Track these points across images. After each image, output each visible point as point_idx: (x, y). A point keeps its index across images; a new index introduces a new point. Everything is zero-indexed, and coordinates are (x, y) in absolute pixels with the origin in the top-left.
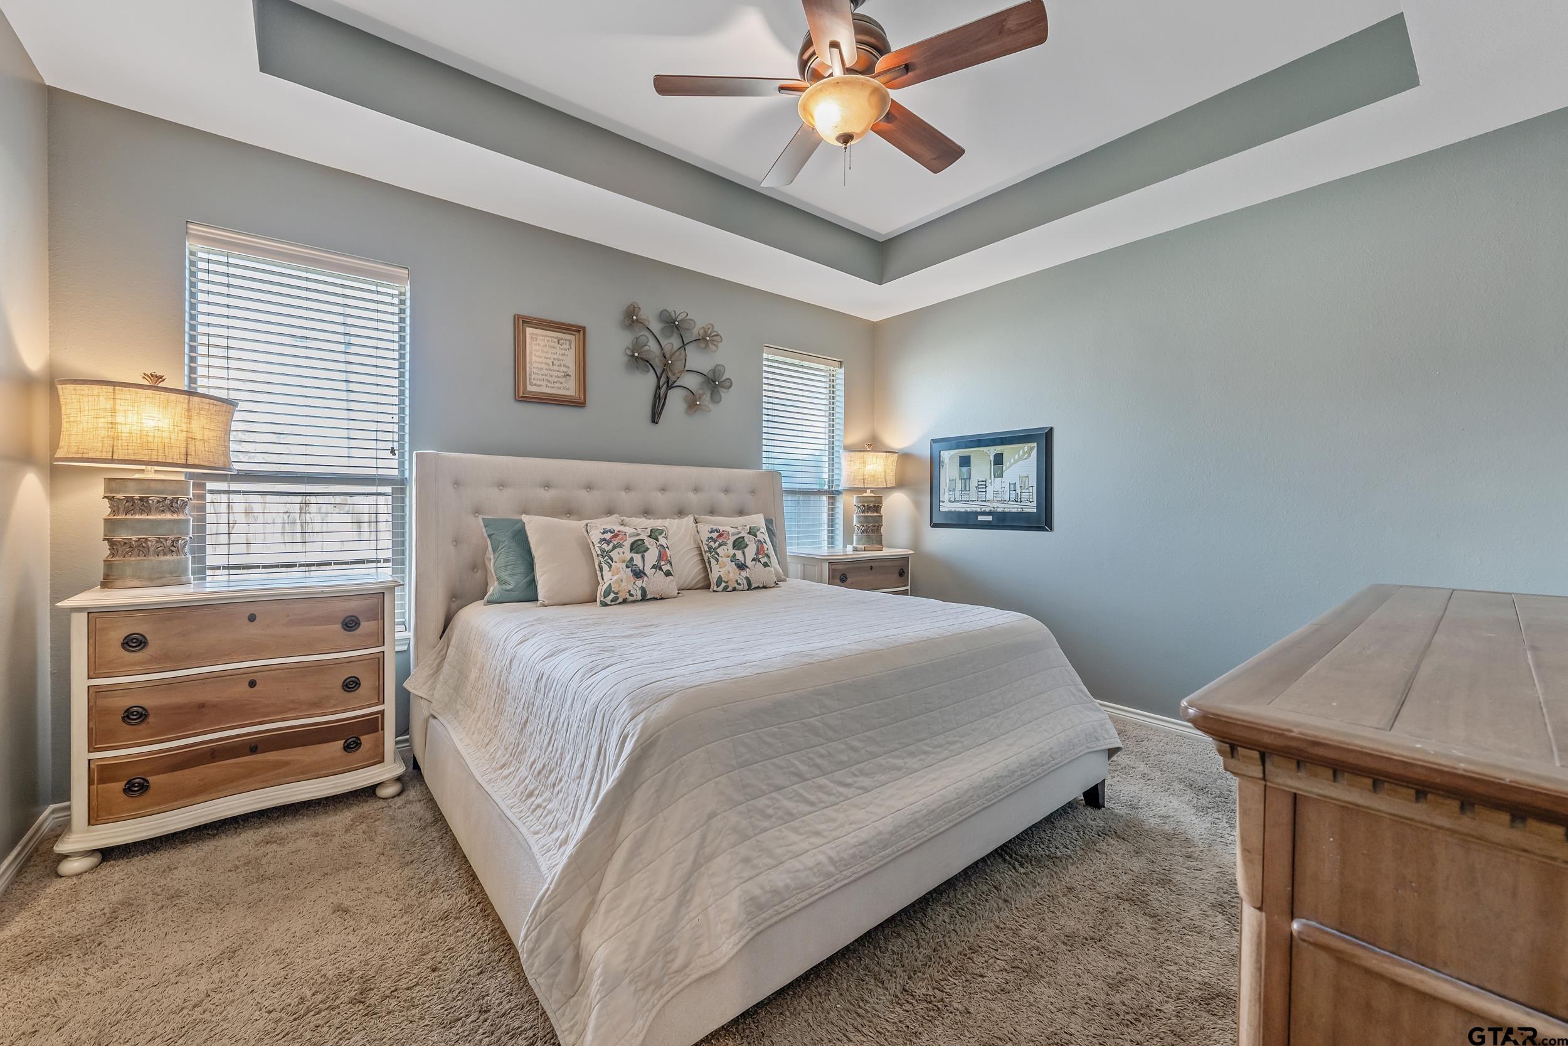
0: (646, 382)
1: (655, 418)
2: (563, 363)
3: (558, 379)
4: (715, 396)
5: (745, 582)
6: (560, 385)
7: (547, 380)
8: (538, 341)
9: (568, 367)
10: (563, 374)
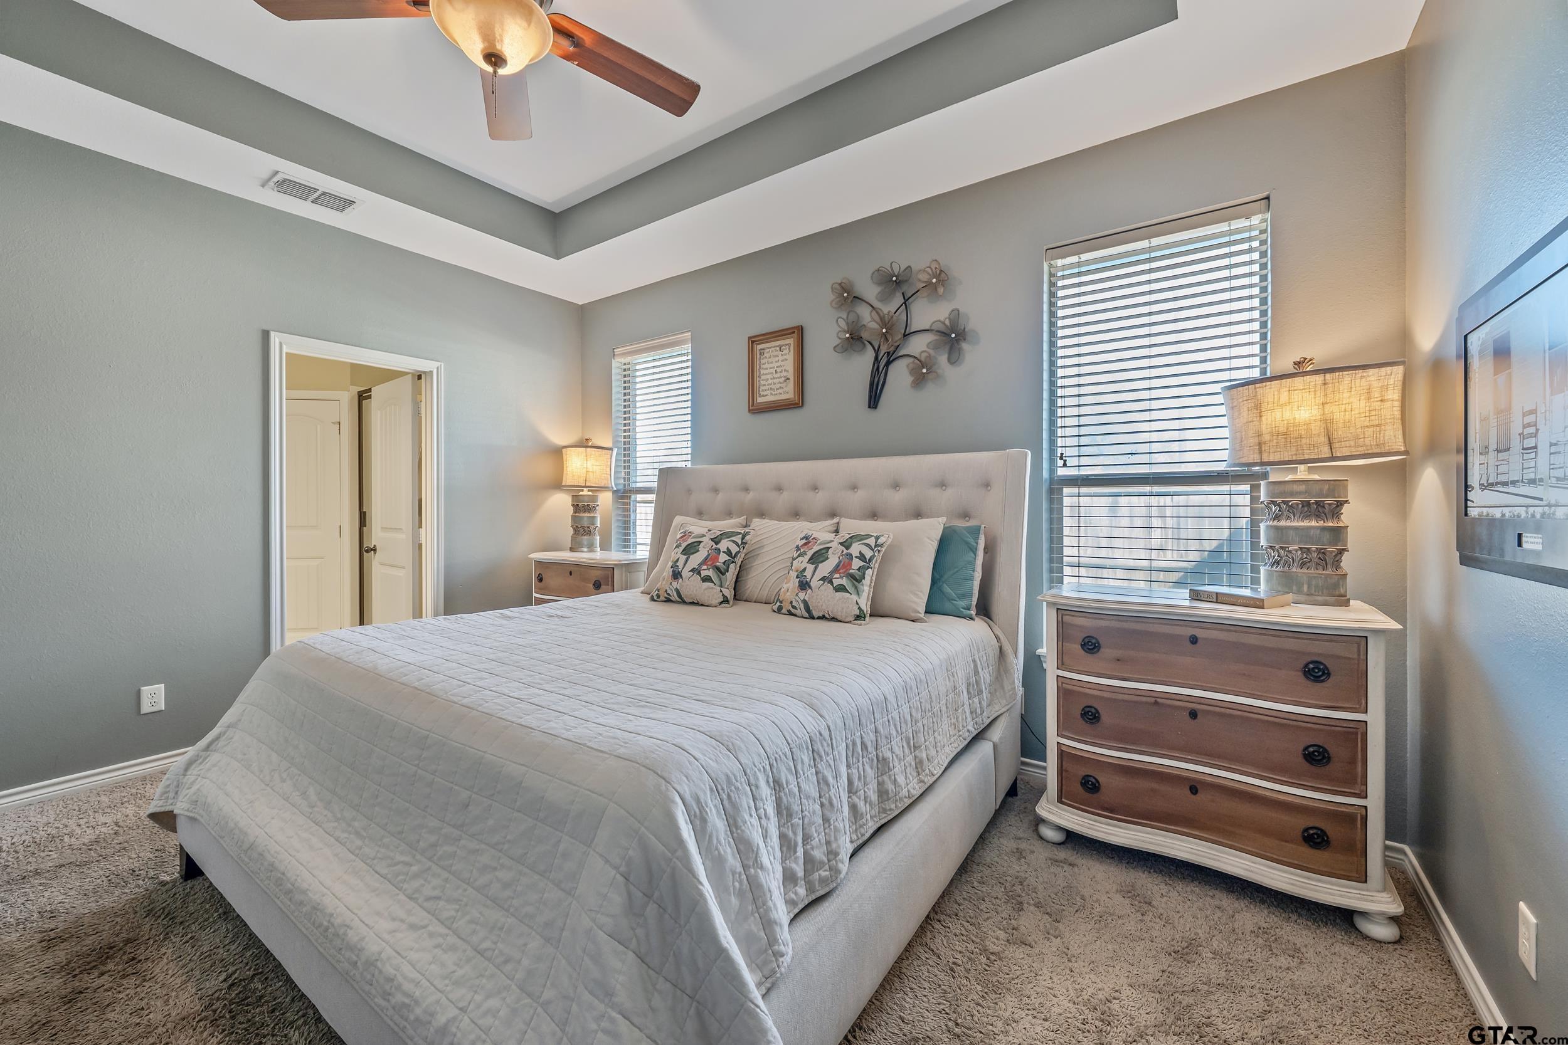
0: (864, 362)
1: (874, 400)
2: (783, 368)
3: (780, 385)
4: (955, 356)
5: (802, 606)
6: (781, 391)
7: (771, 389)
8: (765, 355)
9: (788, 371)
10: (783, 379)
